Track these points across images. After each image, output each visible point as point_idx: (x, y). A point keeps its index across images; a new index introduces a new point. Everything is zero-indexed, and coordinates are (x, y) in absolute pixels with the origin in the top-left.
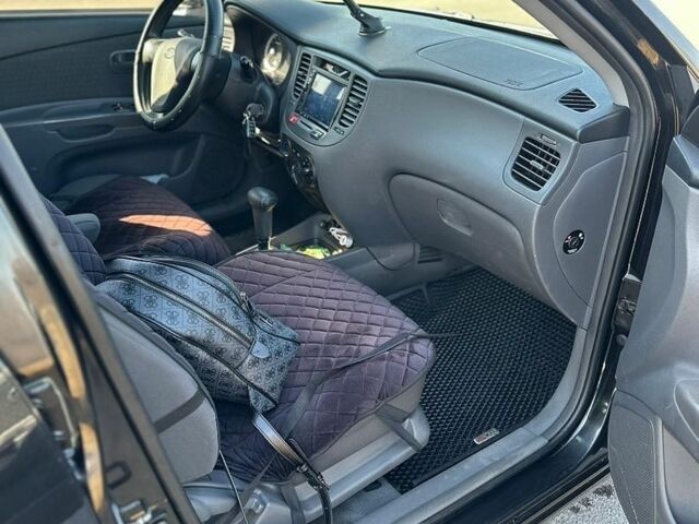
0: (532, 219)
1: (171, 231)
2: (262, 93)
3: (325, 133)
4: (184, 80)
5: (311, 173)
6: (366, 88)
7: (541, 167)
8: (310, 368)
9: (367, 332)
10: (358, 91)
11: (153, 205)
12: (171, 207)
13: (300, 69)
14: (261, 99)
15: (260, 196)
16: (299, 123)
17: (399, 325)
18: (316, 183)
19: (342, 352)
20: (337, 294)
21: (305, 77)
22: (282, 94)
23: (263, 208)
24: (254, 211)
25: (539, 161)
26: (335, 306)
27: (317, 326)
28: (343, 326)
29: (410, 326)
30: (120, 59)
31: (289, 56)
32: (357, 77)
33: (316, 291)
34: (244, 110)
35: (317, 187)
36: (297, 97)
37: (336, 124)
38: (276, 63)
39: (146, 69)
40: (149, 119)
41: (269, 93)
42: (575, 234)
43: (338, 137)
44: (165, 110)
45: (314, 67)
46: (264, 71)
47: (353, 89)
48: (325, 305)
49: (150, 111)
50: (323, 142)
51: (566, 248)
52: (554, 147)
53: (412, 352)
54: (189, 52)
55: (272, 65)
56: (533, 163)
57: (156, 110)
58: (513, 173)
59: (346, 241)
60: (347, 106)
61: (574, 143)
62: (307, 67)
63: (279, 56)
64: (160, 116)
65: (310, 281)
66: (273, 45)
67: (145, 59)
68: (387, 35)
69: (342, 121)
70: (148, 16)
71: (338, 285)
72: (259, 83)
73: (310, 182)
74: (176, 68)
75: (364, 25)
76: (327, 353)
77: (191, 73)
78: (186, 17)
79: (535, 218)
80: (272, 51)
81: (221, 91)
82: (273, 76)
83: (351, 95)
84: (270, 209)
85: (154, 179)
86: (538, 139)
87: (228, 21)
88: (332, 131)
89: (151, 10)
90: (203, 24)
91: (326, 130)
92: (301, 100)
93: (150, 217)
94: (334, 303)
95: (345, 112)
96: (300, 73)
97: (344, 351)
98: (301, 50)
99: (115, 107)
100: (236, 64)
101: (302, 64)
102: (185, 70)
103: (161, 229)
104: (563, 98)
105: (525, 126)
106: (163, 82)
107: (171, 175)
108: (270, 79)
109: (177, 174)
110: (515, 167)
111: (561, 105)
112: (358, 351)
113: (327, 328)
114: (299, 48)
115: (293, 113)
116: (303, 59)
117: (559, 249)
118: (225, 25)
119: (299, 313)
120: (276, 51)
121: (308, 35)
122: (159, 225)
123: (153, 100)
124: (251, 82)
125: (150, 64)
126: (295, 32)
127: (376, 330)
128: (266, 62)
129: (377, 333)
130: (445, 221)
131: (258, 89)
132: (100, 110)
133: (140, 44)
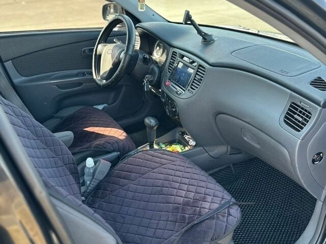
0: (296, 146)
1: (107, 136)
2: (153, 69)
3: (184, 92)
4: (116, 65)
5: (176, 111)
6: (205, 71)
7: (301, 119)
8: (174, 220)
9: (204, 200)
10: (200, 72)
11: (99, 122)
12: (108, 123)
13: (171, 59)
14: (152, 73)
15: (150, 121)
16: (170, 85)
17: (221, 196)
18: (178, 116)
19: (191, 212)
20: (188, 175)
21: (174, 63)
22: (162, 71)
23: (152, 127)
24: (147, 129)
25: (299, 115)
26: (187, 182)
27: (178, 194)
28: (192, 195)
29: (228, 196)
30: (87, 52)
31: (166, 51)
32: (200, 65)
33: (178, 173)
34: (144, 78)
35: (179, 118)
36: (170, 72)
37: (189, 88)
38: (160, 54)
39: (99, 57)
40: (99, 82)
41: (156, 69)
42: (318, 154)
43: (190, 95)
44: (107, 79)
45: (178, 58)
46: (154, 58)
47: (198, 71)
48: (182, 182)
49: (100, 78)
50: (182, 96)
51: (314, 161)
52: (308, 109)
53: (229, 214)
54: (119, 52)
55: (158, 55)
56: (296, 116)
57: (102, 78)
58: (285, 121)
59: (192, 143)
60: (195, 79)
61: (319, 108)
62: (175, 58)
63: (161, 50)
64: (104, 81)
65: (174, 167)
66: (158, 45)
67: (98, 53)
68: (215, 43)
69: (192, 86)
70: (101, 31)
71: (189, 170)
72: (151, 65)
73: (175, 115)
74: (112, 58)
75: (204, 38)
76: (183, 211)
77: (119, 62)
78: (118, 31)
79: (297, 146)
80: (158, 48)
81: (133, 69)
82: (158, 60)
83: (197, 74)
84: (155, 128)
85: (100, 107)
86: (299, 104)
87: (137, 34)
88: (187, 91)
89: (102, 28)
90: (126, 35)
91: (184, 91)
92: (172, 74)
93: (98, 128)
94: (187, 181)
95: (193, 82)
96: (172, 61)
97: (192, 211)
98: (172, 50)
99: (84, 74)
100: (141, 56)
101: (172, 56)
102: (116, 60)
103: (103, 135)
104: (312, 82)
105: (291, 96)
106: (106, 65)
107: (109, 105)
108: (156, 62)
109: (112, 104)
110: (286, 117)
111: (311, 86)
112: (200, 212)
113: (183, 195)
114: (171, 48)
115: (167, 80)
116: (173, 54)
117: (310, 162)
118: (136, 35)
119: (168, 186)
120: (160, 48)
121: (176, 43)
122: (102, 133)
123: (101, 73)
124: (147, 65)
125: (100, 56)
126: (169, 41)
127: (209, 198)
128: (155, 53)
129: (210, 200)
130: (245, 139)
131: (151, 68)
132: (77, 75)
133: (96, 46)
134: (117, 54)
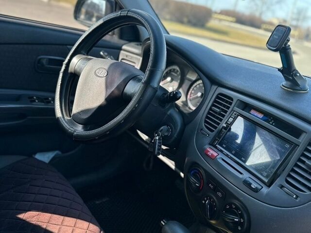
21: (222, 115)
30: (44, 62)
39: (72, 79)
45: (236, 109)
49: (70, 119)
54: (124, 77)
57: (76, 120)
62: (225, 106)
67: (71, 69)
70: (81, 35)
72: (169, 108)
74: (107, 87)
85: (48, 157)
89: (84, 31)
92: (219, 136)
96: (215, 109)
101: (216, 102)
102: (117, 93)
114: (214, 87)
116: (218, 97)
123: (75, 110)
124: (164, 107)
131: (168, 113)
132: (17, 99)
133: (68, 58)
134: (118, 81)
